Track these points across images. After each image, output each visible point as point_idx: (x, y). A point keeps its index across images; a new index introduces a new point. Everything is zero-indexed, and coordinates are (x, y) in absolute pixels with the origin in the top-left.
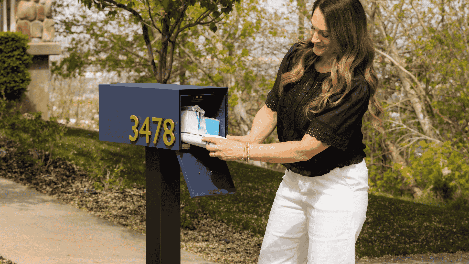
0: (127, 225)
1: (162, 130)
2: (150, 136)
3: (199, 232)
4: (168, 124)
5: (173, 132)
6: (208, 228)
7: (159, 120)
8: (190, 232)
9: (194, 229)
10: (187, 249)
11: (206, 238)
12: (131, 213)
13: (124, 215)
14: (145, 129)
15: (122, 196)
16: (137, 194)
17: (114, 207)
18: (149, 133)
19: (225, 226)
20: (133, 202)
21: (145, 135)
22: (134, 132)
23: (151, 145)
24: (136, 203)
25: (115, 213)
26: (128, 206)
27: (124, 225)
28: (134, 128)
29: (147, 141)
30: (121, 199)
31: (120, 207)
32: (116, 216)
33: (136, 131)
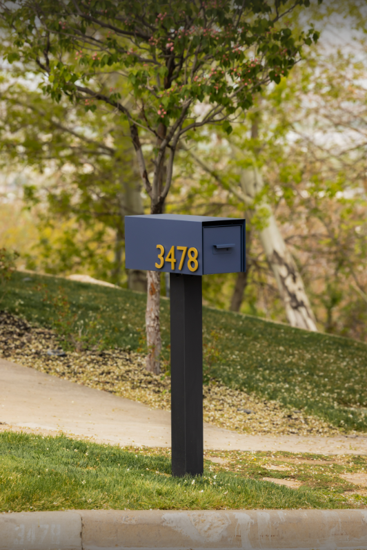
0: (115, 392)
1: (186, 257)
2: (175, 263)
4: (192, 253)
5: (197, 259)
6: (222, 397)
7: (184, 249)
11: (221, 407)
12: (117, 379)
13: (108, 380)
14: (170, 257)
15: (101, 359)
16: (121, 356)
17: (93, 371)
18: (175, 260)
19: (244, 395)
20: (117, 366)
21: (170, 262)
22: (159, 260)
23: (177, 272)
24: (122, 367)
25: (97, 379)
26: (111, 371)
27: (111, 392)
28: (160, 256)
29: (173, 268)
30: (101, 363)
31: (101, 372)
32: (98, 382)
33: (162, 259)
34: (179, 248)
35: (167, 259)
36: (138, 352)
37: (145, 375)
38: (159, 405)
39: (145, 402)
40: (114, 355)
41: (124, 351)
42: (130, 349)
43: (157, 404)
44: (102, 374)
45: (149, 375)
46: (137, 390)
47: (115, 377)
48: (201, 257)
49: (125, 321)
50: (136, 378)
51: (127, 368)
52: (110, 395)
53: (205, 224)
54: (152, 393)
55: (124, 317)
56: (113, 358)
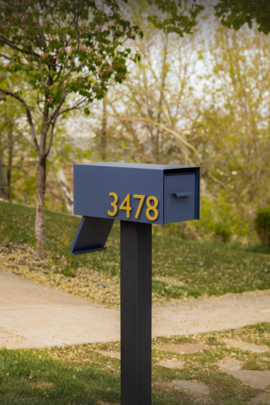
0: (20, 274)
1: (144, 206)
2: (130, 211)
3: (80, 278)
4: (152, 201)
5: (157, 208)
6: (85, 275)
7: (142, 197)
8: (72, 279)
9: (74, 276)
10: (75, 294)
11: (86, 283)
12: (19, 264)
13: (14, 265)
14: (125, 205)
15: (7, 249)
16: (19, 247)
17: (3, 259)
18: (130, 209)
19: (96, 273)
20: (18, 254)
21: (126, 211)
22: (113, 207)
23: (132, 220)
24: (21, 255)
25: (7, 264)
26: (15, 258)
27: (18, 274)
28: (113, 204)
29: (128, 216)
30: (7, 252)
31: (9, 259)
32: (9, 267)
33: (116, 207)
34: (135, 196)
35: (122, 207)
36: (28, 243)
37: (36, 260)
38: (49, 284)
39: (41, 282)
40: (15, 246)
41: (20, 243)
42: (23, 242)
43: (48, 283)
44: (10, 260)
45: (38, 260)
46: (33, 272)
47: (18, 262)
48: (162, 206)
49: (16, 222)
50: (31, 263)
51: (24, 255)
52: (18, 277)
53: (167, 172)
54: (43, 274)
55: (14, 220)
56: (14, 248)
